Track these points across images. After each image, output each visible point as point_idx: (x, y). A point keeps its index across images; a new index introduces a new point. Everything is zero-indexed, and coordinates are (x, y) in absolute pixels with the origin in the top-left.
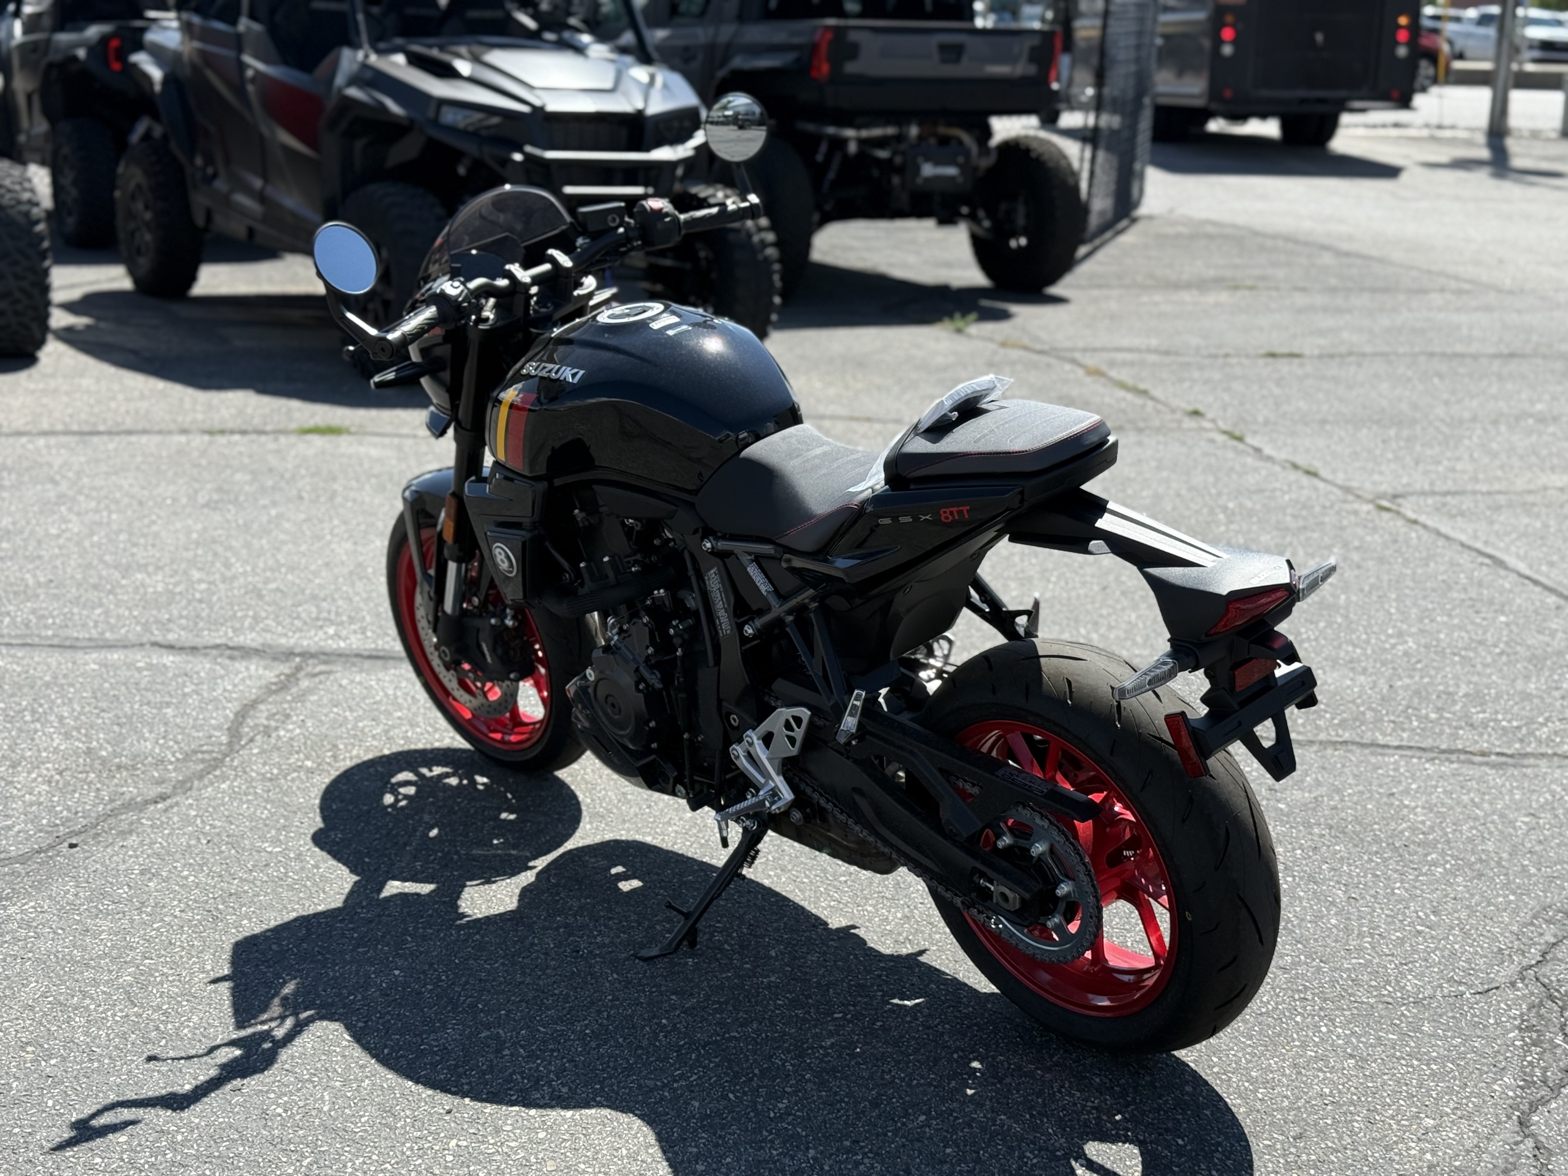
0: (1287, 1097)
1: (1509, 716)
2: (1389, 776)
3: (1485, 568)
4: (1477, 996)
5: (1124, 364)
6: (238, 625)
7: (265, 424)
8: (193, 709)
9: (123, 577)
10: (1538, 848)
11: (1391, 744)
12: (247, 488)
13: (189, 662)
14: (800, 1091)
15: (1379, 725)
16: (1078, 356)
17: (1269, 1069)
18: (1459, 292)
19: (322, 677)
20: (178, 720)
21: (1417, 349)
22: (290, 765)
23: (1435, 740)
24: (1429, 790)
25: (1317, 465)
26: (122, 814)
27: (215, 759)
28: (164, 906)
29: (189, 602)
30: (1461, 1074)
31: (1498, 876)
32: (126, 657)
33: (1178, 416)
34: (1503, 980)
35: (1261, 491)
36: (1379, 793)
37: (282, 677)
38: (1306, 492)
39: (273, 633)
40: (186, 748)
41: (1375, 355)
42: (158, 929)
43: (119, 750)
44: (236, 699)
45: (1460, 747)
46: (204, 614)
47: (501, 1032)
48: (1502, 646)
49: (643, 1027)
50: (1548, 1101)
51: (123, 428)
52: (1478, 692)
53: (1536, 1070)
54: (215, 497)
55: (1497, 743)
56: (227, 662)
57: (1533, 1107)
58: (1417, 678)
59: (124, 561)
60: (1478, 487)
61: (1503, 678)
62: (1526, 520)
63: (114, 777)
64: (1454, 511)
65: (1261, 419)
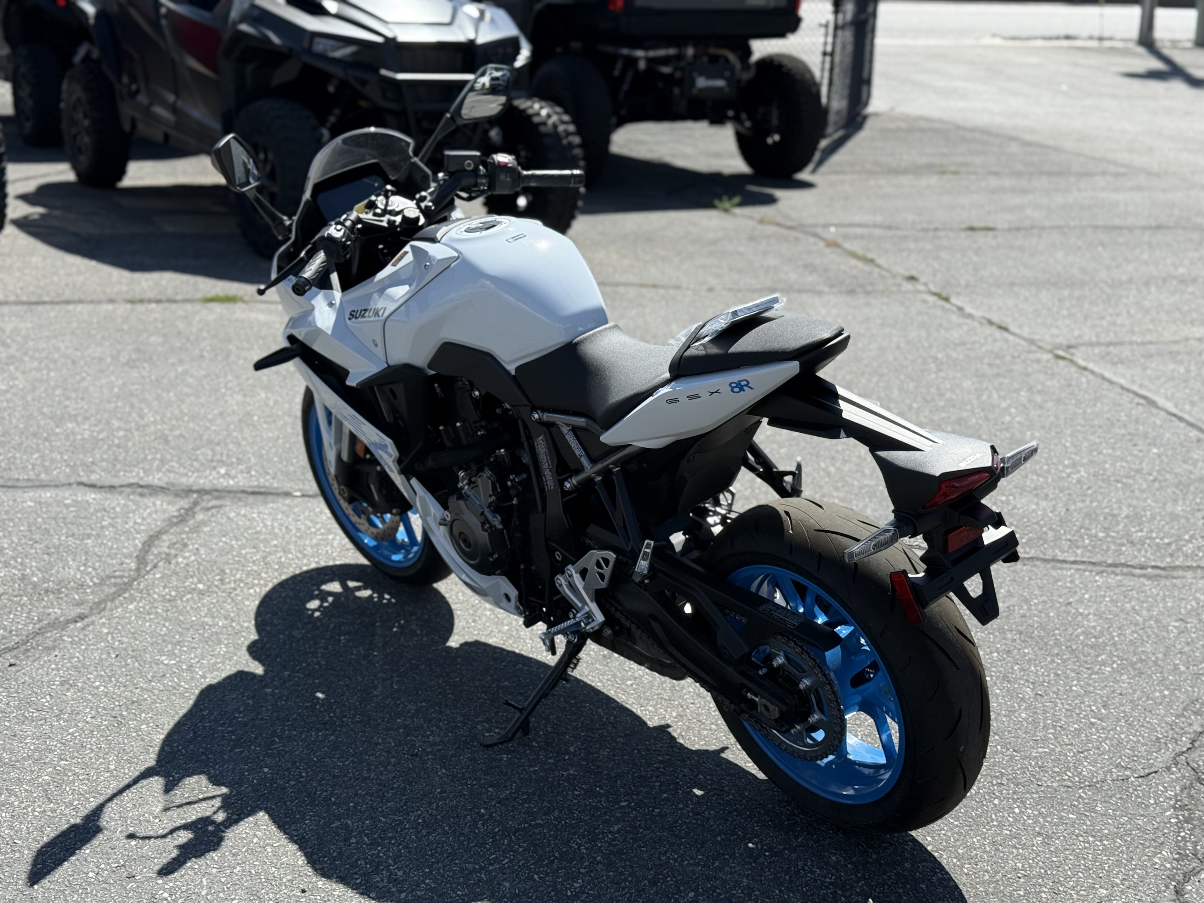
0: (987, 871)
1: (1162, 535)
2: (1067, 587)
3: (1140, 407)
4: (1140, 780)
5: (856, 237)
6: (147, 467)
7: (176, 294)
8: (109, 540)
9: (57, 427)
10: (1186, 649)
11: (1068, 559)
12: (160, 349)
13: (107, 499)
14: (592, 871)
15: (1058, 543)
16: (819, 230)
17: (972, 847)
18: (1117, 175)
19: (214, 511)
20: (96, 550)
21: (1085, 223)
22: (185, 587)
23: (1102, 555)
24: (1099, 600)
25: (1008, 321)
26: (47, 632)
27: (125, 584)
28: (78, 714)
29: (110, 447)
30: (1128, 848)
31: (1155, 674)
32: (57, 495)
33: (898, 280)
34: (1161, 765)
35: (964, 343)
36: (1059, 603)
37: (182, 511)
38: (998, 344)
39: (176, 473)
40: (102, 574)
41: (1052, 228)
42: (72, 734)
43: (47, 576)
44: (144, 531)
45: (1123, 561)
46: (121, 458)
47: (349, 822)
48: (1155, 474)
49: (465, 816)
50: (1199, 872)
51: (63, 298)
52: (1136, 514)
53: (1188, 844)
54: (134, 356)
55: (1152, 557)
56: (138, 498)
57: (1187, 878)
58: (1088, 502)
59: (59, 412)
60: (1134, 338)
61: (1156, 502)
62: (1172, 366)
63: (43, 600)
64: (1116, 359)
65: (963, 282)
